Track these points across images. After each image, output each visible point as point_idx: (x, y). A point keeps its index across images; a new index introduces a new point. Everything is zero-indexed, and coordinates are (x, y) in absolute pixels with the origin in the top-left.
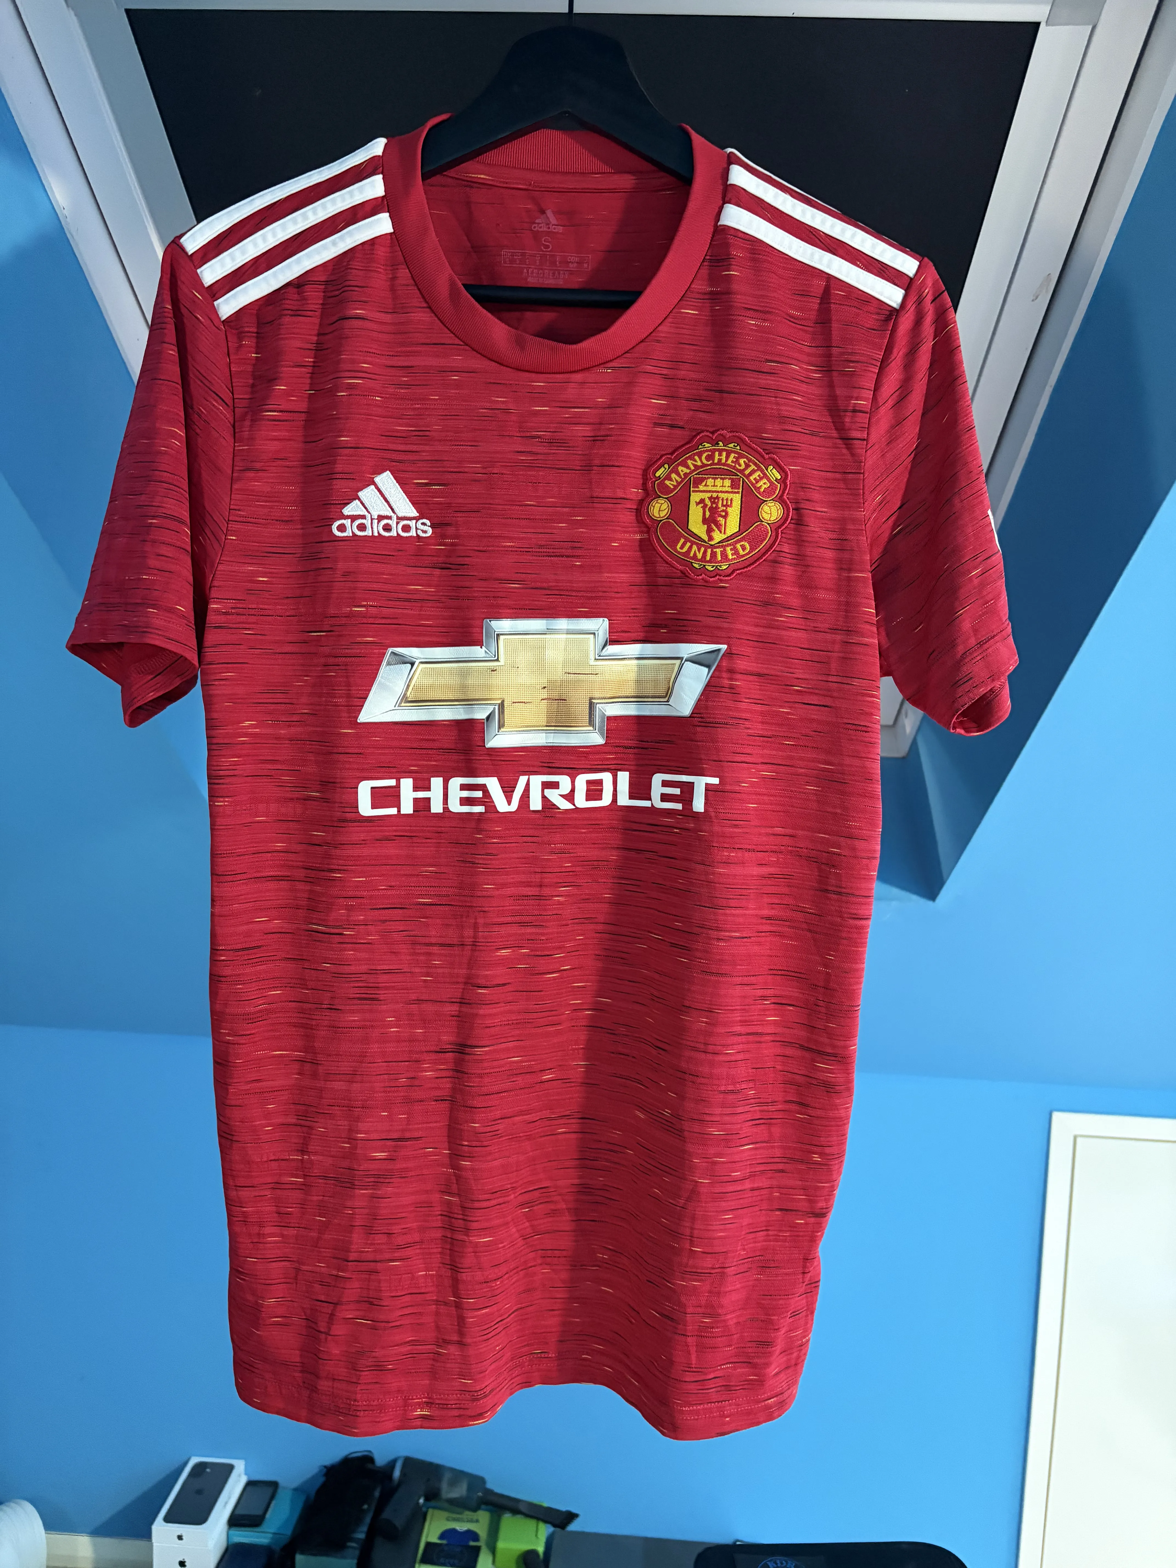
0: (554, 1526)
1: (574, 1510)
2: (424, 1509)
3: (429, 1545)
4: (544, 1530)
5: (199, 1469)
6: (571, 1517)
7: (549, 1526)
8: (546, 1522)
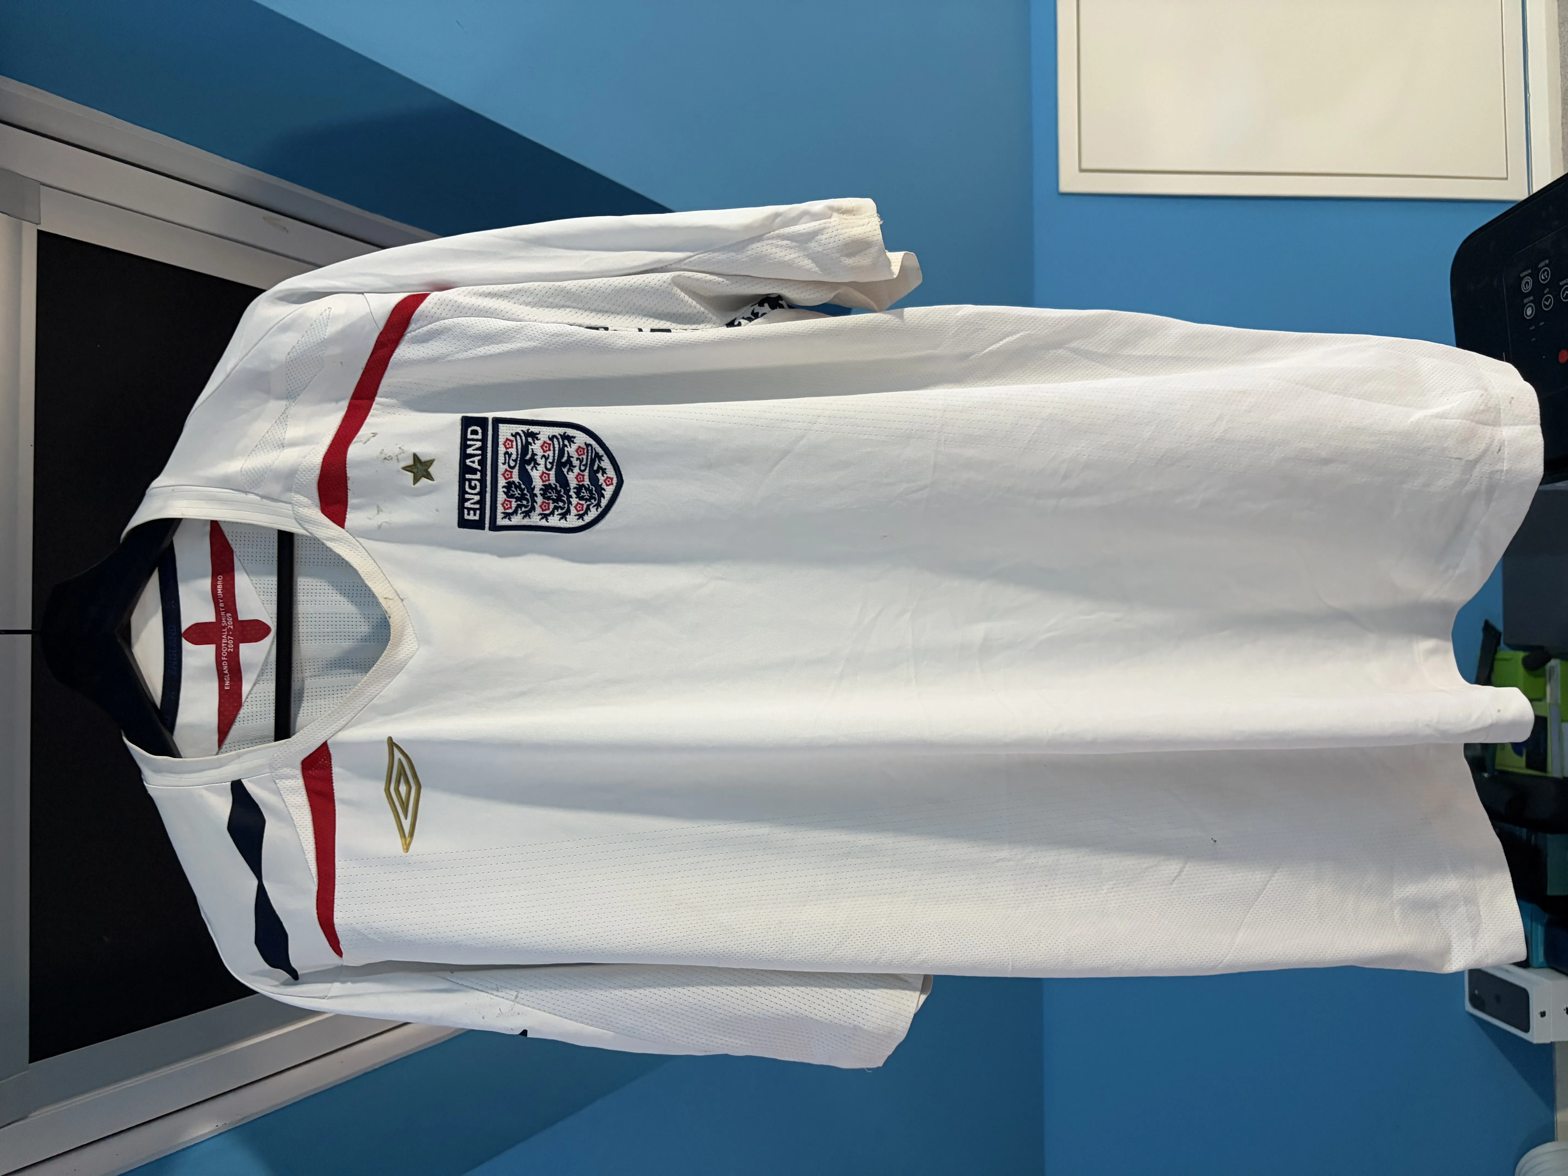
0: (1498, 643)
1: (1482, 624)
2: (1496, 773)
3: (1529, 766)
4: (1504, 653)
5: (1476, 1002)
6: (1488, 628)
7: (1498, 648)
8: (1495, 652)
